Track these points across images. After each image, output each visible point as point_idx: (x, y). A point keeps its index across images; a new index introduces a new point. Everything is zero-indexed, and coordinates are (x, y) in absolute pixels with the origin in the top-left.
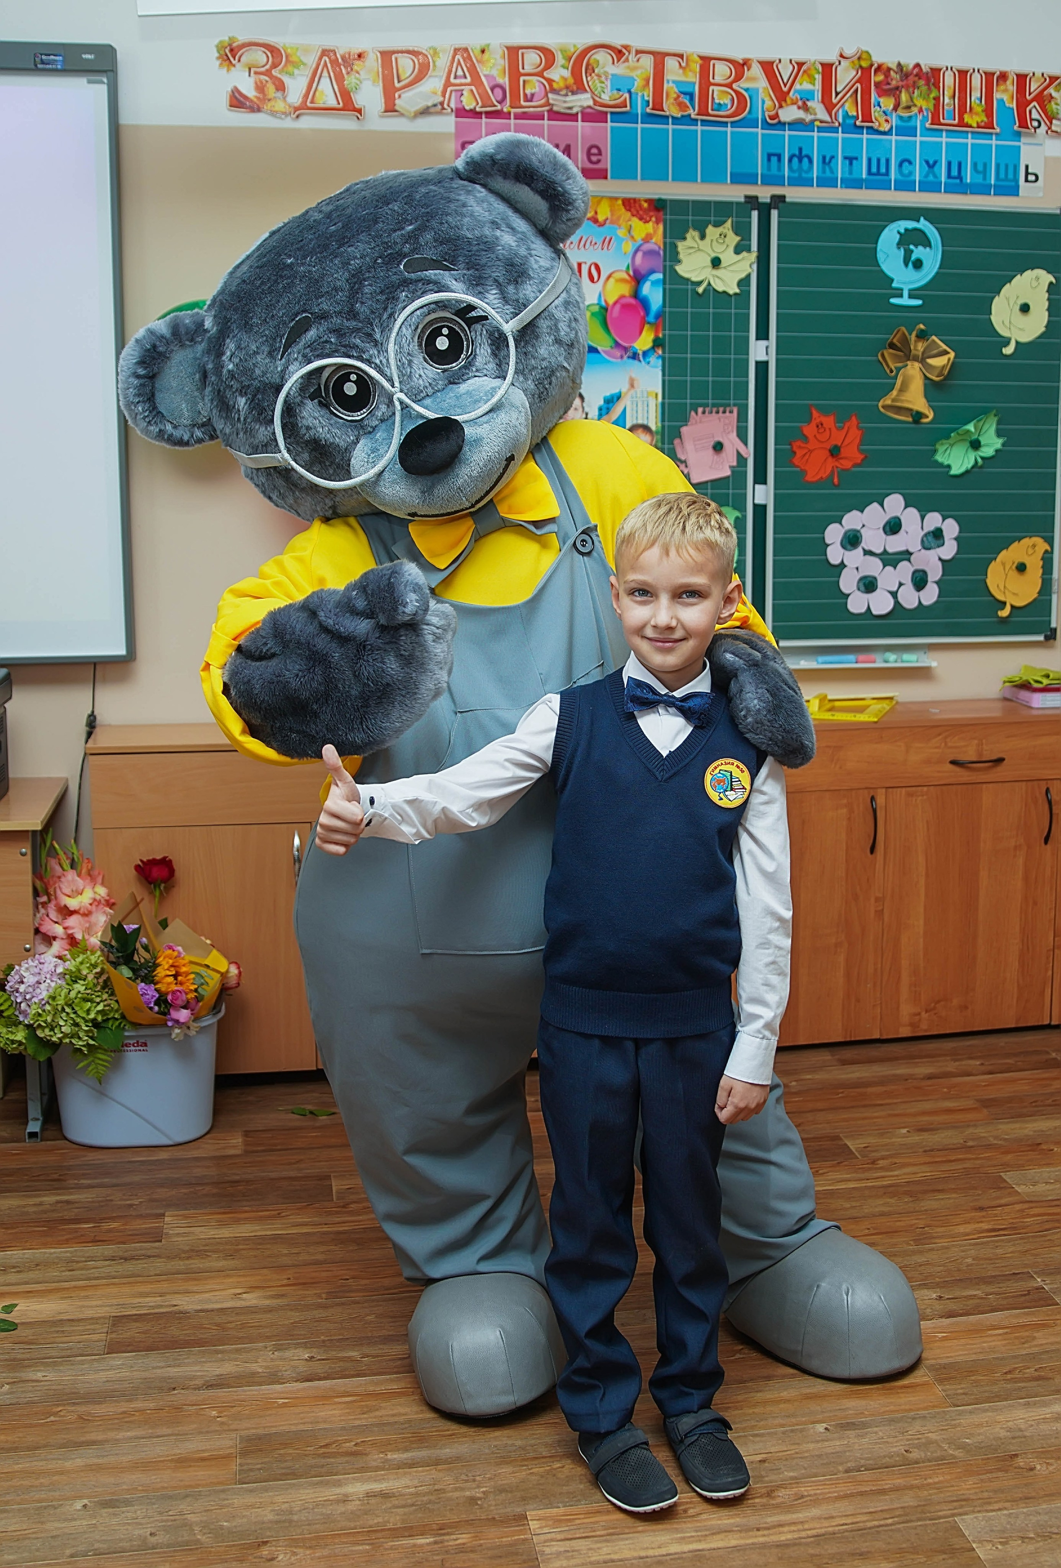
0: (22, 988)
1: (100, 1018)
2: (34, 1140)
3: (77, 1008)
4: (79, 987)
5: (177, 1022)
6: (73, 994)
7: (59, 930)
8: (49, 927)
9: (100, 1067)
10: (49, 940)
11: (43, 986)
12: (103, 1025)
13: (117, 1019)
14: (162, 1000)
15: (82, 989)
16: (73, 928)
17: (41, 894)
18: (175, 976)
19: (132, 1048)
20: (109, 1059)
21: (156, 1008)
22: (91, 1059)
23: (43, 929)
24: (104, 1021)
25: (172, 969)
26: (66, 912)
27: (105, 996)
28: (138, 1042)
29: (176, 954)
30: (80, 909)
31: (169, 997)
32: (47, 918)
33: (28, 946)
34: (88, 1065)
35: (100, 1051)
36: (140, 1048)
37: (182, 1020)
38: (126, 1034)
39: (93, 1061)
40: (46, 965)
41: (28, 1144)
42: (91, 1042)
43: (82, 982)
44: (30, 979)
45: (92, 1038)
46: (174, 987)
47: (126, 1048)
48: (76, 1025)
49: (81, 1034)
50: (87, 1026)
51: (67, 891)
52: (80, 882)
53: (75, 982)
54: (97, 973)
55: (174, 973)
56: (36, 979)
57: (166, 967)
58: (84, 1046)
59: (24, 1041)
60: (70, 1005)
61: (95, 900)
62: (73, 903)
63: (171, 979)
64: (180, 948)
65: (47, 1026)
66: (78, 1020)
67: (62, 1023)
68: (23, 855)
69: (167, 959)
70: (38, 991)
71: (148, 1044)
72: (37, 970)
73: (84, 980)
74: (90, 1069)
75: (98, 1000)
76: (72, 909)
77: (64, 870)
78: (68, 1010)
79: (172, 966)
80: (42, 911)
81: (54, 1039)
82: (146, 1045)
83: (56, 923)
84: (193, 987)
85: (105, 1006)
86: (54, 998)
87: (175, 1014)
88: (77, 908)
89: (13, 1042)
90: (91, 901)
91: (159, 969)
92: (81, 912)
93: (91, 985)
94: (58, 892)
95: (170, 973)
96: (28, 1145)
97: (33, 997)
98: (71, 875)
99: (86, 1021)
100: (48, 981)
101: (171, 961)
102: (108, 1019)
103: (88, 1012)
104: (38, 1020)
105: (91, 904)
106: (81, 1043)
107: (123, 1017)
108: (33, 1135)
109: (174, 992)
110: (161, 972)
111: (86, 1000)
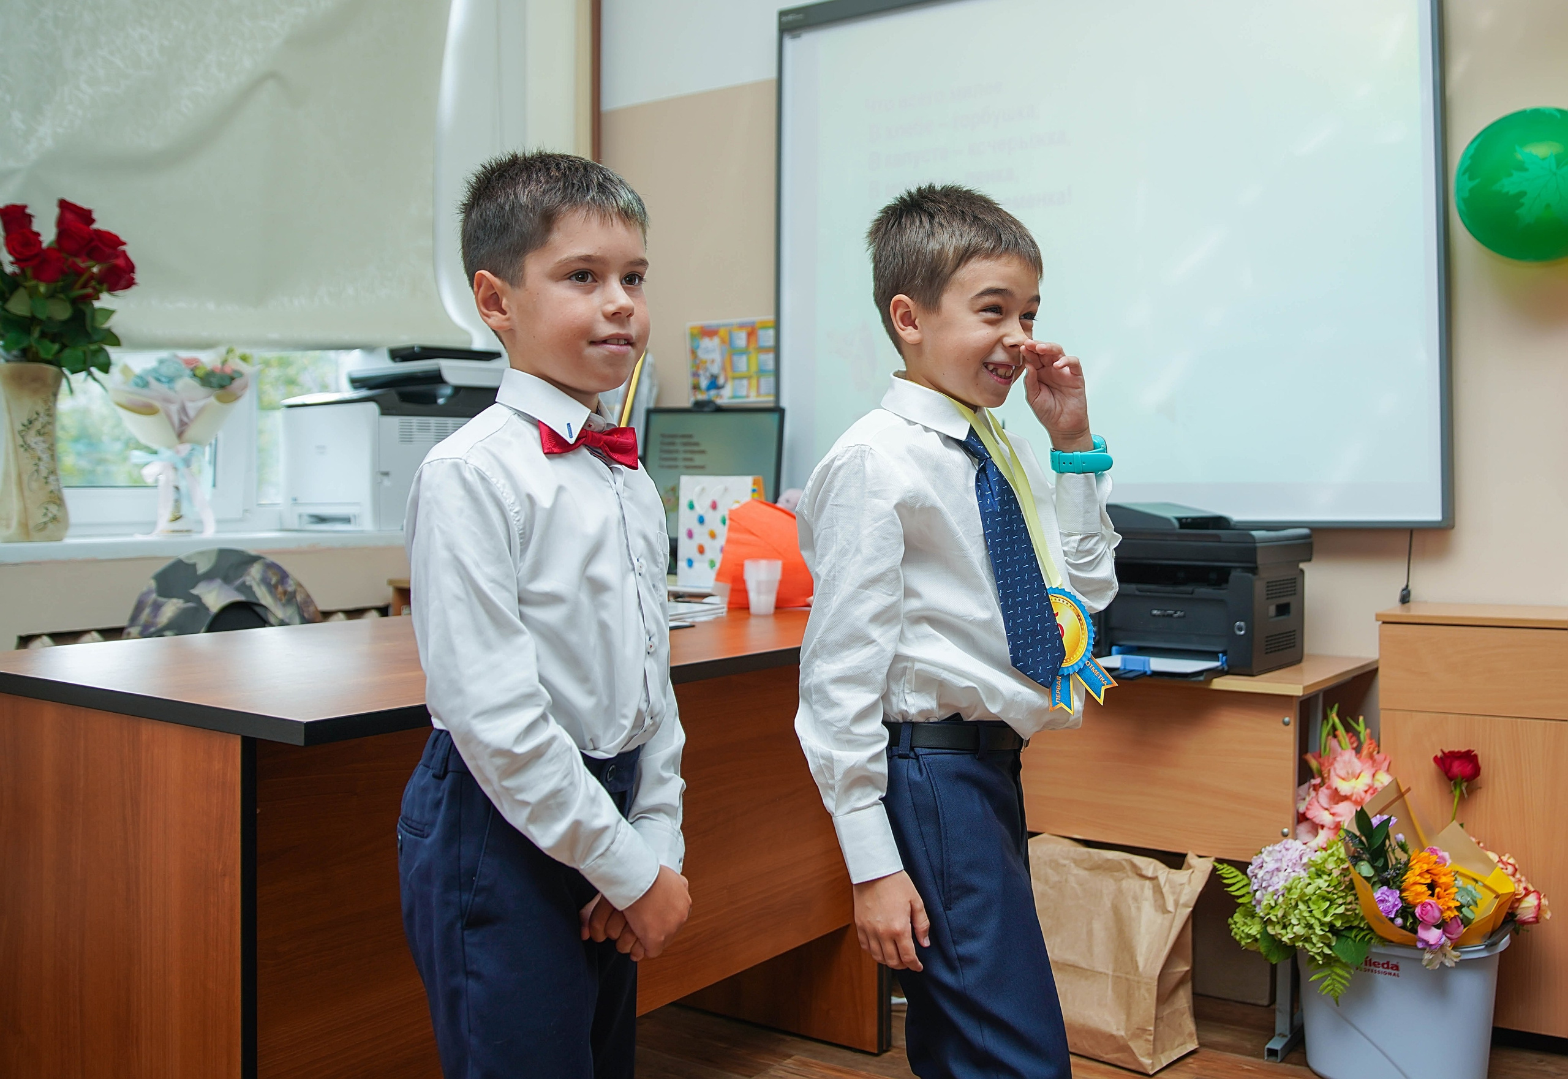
0: (1260, 874)
1: (1338, 924)
2: (1273, 1058)
3: (1313, 907)
4: (1322, 882)
5: (1426, 943)
6: (1310, 890)
7: (1326, 818)
8: (1317, 813)
9: (1337, 985)
10: (1316, 828)
11: (1282, 874)
12: (1344, 933)
13: (1362, 929)
14: (1406, 911)
15: (1324, 885)
16: (1340, 815)
17: (1316, 776)
18: (1432, 887)
19: (1381, 969)
20: (1347, 975)
21: (1399, 921)
22: (1327, 972)
23: (1309, 815)
24: (1347, 929)
25: (1428, 876)
26: (1337, 797)
27: (1350, 898)
28: (1388, 963)
29: (1434, 858)
30: (1352, 795)
31: (1418, 911)
32: (1316, 803)
33: (1286, 830)
34: (1324, 978)
35: (1338, 964)
36: (1390, 971)
37: (1432, 942)
38: (1374, 950)
39: (1329, 975)
40: (1290, 851)
41: (1265, 1062)
42: (1327, 951)
43: (1325, 877)
44: (1270, 865)
45: (1329, 946)
46: (1426, 899)
47: (1372, 967)
48: (1310, 926)
49: (1315, 940)
50: (1322, 930)
51: (1342, 773)
52: (1357, 764)
53: (1319, 876)
54: (1343, 869)
55: (1429, 881)
56: (1276, 865)
57: (1418, 871)
58: (1318, 954)
59: (1258, 936)
60: (1306, 902)
61: (1370, 787)
62: (1344, 787)
63: (1424, 888)
64: (1446, 855)
65: (1278, 923)
66: (1312, 921)
67: (1294, 921)
68: (1287, 724)
69: (1420, 864)
70: (1275, 879)
71: (1400, 968)
72: (1279, 856)
73: (1329, 875)
74: (1326, 983)
75: (1340, 901)
76: (1343, 793)
77: (1342, 749)
78: (1301, 906)
79: (1428, 871)
80: (1313, 794)
81: (1285, 939)
82: (1397, 968)
83: (1326, 809)
84: (1453, 904)
85: (1347, 910)
86: (1289, 890)
87: (1422, 933)
88: (1349, 794)
89: (1248, 936)
90: (1366, 788)
91: (1409, 874)
92: (1354, 798)
93: (1335, 883)
94: (1332, 773)
95: (1423, 881)
96: (1267, 1063)
97: (1269, 886)
98: (1348, 755)
99: (1322, 924)
100: (1289, 870)
101: (1425, 867)
102: (1351, 928)
103: (1325, 913)
104: (1269, 914)
105: (1366, 792)
106: (1314, 950)
107: (1370, 929)
108: (1272, 1053)
109: (1424, 905)
110: (1411, 877)
111: (1325, 899)
